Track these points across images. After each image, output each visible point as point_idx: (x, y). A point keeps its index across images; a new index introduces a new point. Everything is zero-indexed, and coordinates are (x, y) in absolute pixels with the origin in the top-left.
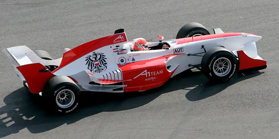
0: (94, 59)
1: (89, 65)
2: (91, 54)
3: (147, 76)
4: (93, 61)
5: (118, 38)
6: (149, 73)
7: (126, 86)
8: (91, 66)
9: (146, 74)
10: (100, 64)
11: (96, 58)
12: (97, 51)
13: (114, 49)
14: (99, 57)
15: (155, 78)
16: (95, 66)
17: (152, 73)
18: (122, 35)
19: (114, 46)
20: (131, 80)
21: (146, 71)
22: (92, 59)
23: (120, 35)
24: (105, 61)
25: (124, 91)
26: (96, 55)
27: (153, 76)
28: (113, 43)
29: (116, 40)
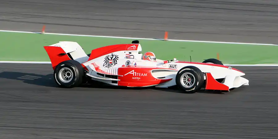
0: (110, 59)
1: (105, 62)
2: (110, 54)
3: (134, 75)
4: (109, 59)
5: (132, 47)
6: (136, 73)
7: (120, 80)
8: (107, 63)
9: (133, 73)
10: (112, 63)
11: (112, 58)
12: (115, 53)
13: (126, 54)
14: (114, 57)
15: (140, 78)
16: (109, 63)
17: (138, 73)
18: (136, 45)
19: (127, 52)
20: (123, 76)
21: (133, 71)
22: (109, 58)
23: (134, 45)
24: (116, 61)
25: (118, 84)
26: (113, 55)
27: (139, 76)
28: (127, 50)
29: (129, 48)
